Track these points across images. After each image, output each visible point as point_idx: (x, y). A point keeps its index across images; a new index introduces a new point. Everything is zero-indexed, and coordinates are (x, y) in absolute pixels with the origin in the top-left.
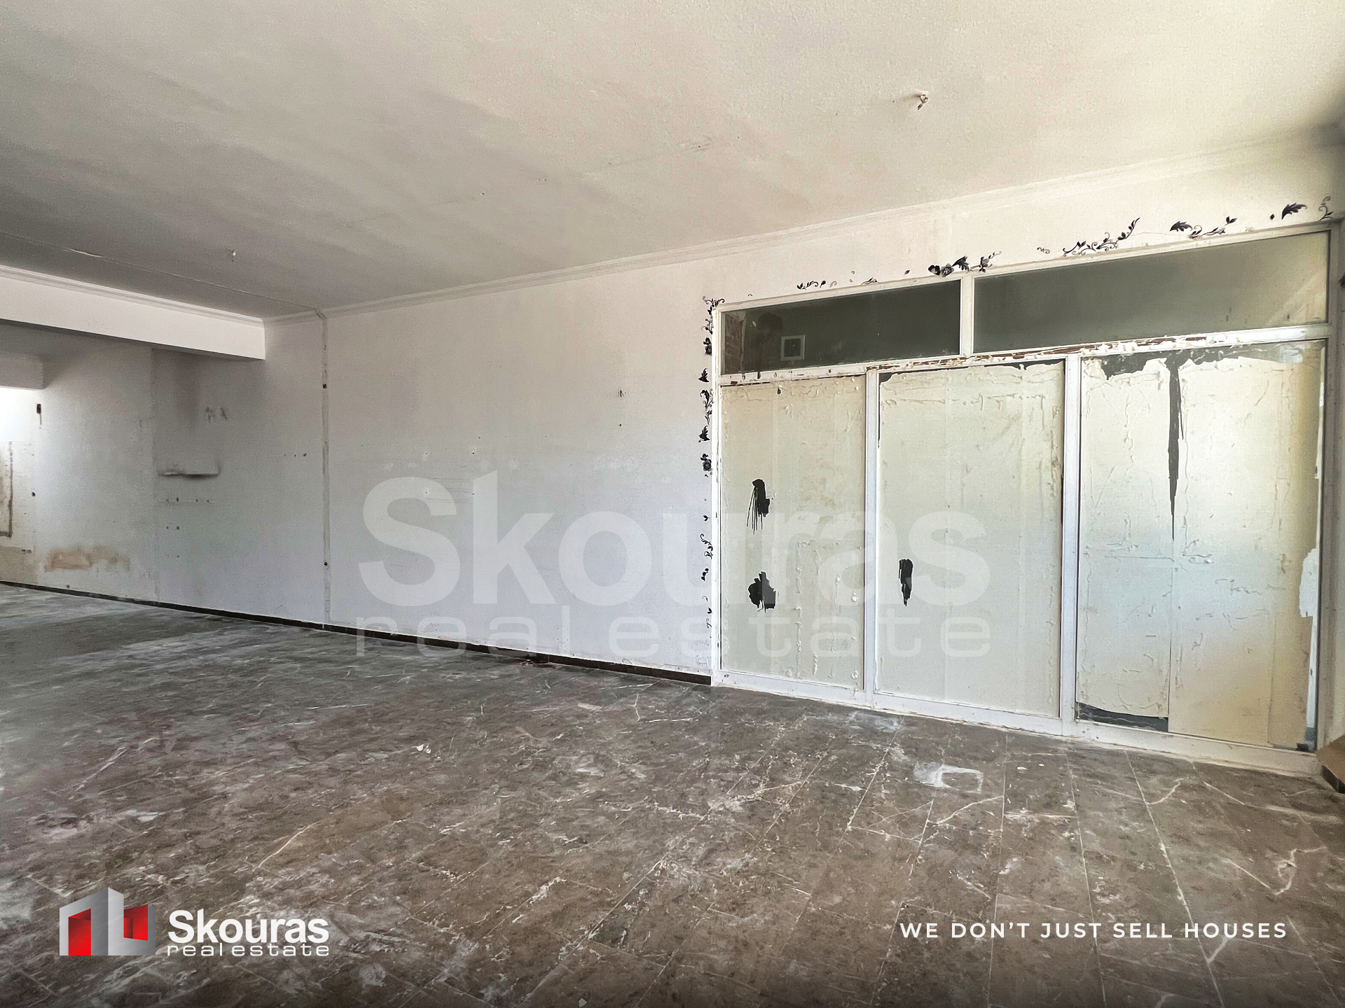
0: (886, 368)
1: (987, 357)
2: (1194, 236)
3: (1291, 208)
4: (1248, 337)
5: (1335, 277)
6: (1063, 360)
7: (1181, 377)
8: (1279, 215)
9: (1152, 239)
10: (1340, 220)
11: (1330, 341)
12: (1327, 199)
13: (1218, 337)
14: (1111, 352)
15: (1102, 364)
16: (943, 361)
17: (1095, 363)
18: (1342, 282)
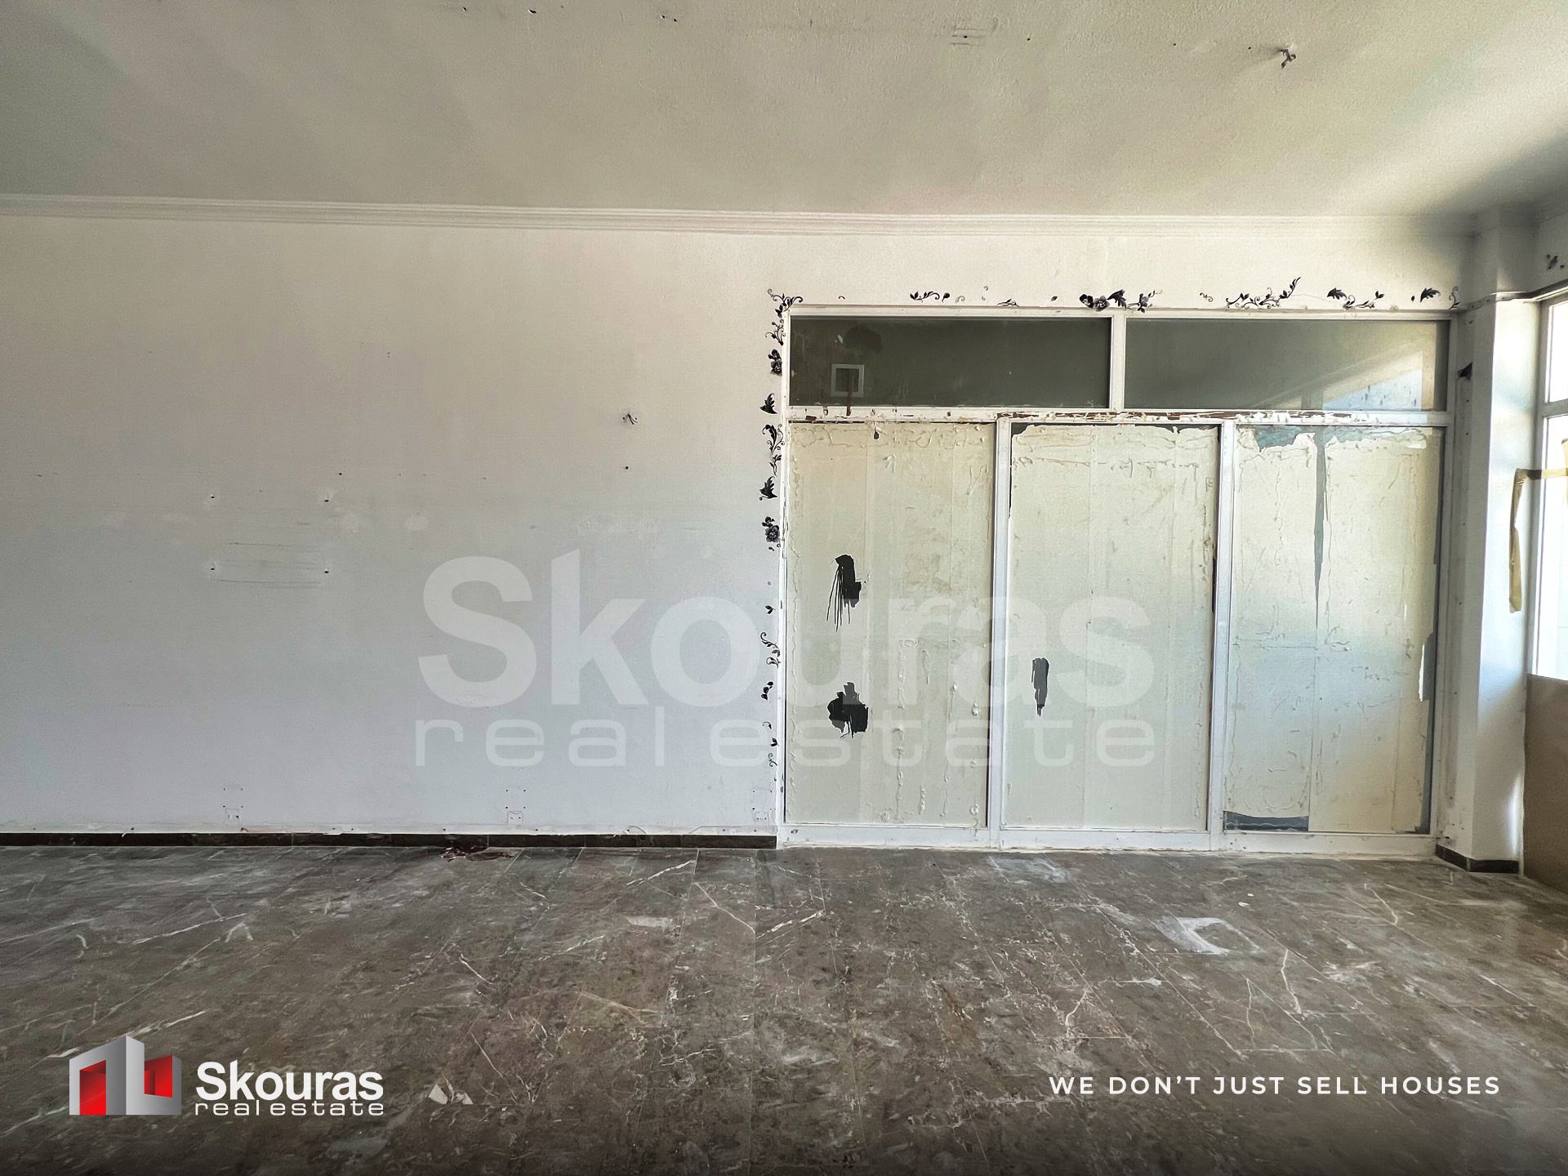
0: (1021, 416)
1: (1140, 415)
2: (1348, 306)
3: (1427, 294)
4: (1386, 418)
5: (1455, 366)
6: (1219, 426)
7: (1327, 454)
8: (1418, 297)
9: (1310, 302)
10: (1465, 312)
11: (1450, 431)
12: (1456, 288)
13: (1362, 416)
14: (1266, 421)
15: (1256, 434)
16: (1090, 414)
17: (1250, 433)
18: (1466, 373)
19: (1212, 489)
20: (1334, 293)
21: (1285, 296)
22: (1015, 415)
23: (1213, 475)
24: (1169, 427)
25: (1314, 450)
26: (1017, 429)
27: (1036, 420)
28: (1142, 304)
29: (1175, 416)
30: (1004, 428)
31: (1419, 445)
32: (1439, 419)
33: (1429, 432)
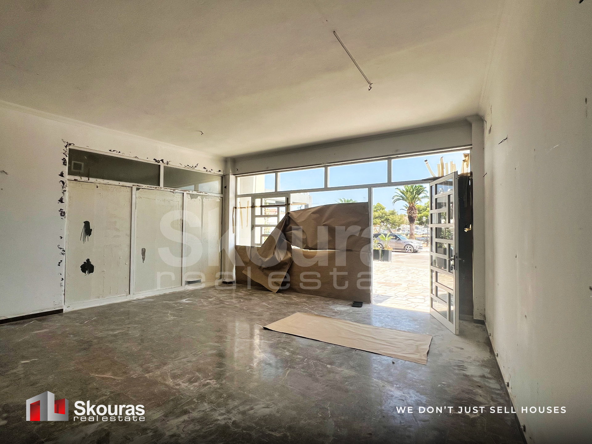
0: (139, 186)
1: (167, 189)
2: (207, 171)
3: (219, 171)
4: (213, 195)
5: (224, 186)
6: (183, 193)
7: (203, 201)
8: (218, 171)
9: (200, 169)
10: (225, 175)
11: (223, 198)
12: (224, 171)
13: (209, 194)
14: (193, 193)
15: (190, 196)
16: (156, 188)
17: (189, 195)
18: (225, 187)
19: (182, 207)
20: (204, 168)
21: (196, 167)
22: (137, 186)
23: (182, 204)
24: (173, 192)
25: (201, 200)
26: (138, 189)
27: (142, 187)
28: (167, 163)
29: (174, 190)
30: (134, 188)
31: (219, 201)
32: (221, 196)
33: (220, 198)
